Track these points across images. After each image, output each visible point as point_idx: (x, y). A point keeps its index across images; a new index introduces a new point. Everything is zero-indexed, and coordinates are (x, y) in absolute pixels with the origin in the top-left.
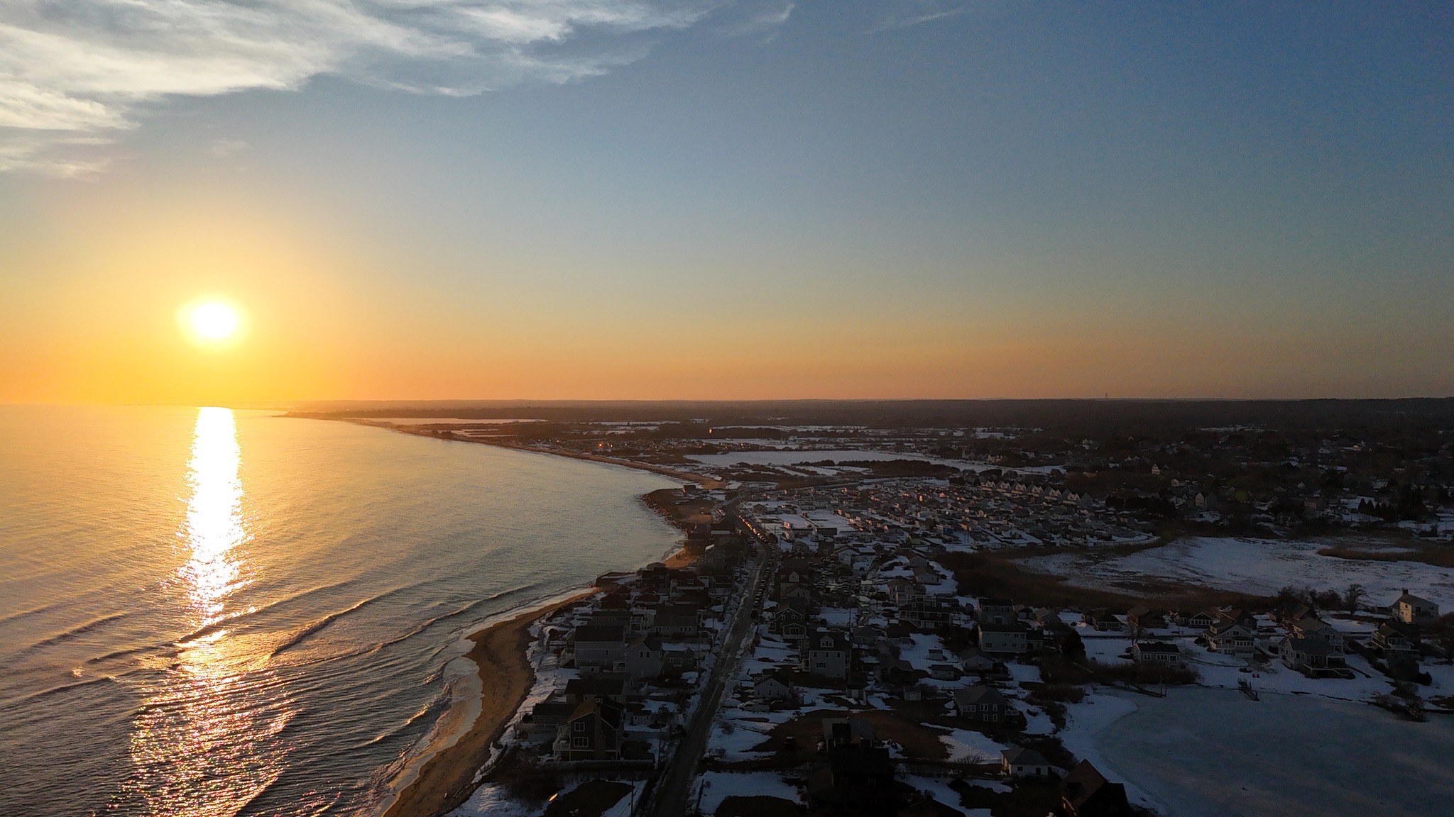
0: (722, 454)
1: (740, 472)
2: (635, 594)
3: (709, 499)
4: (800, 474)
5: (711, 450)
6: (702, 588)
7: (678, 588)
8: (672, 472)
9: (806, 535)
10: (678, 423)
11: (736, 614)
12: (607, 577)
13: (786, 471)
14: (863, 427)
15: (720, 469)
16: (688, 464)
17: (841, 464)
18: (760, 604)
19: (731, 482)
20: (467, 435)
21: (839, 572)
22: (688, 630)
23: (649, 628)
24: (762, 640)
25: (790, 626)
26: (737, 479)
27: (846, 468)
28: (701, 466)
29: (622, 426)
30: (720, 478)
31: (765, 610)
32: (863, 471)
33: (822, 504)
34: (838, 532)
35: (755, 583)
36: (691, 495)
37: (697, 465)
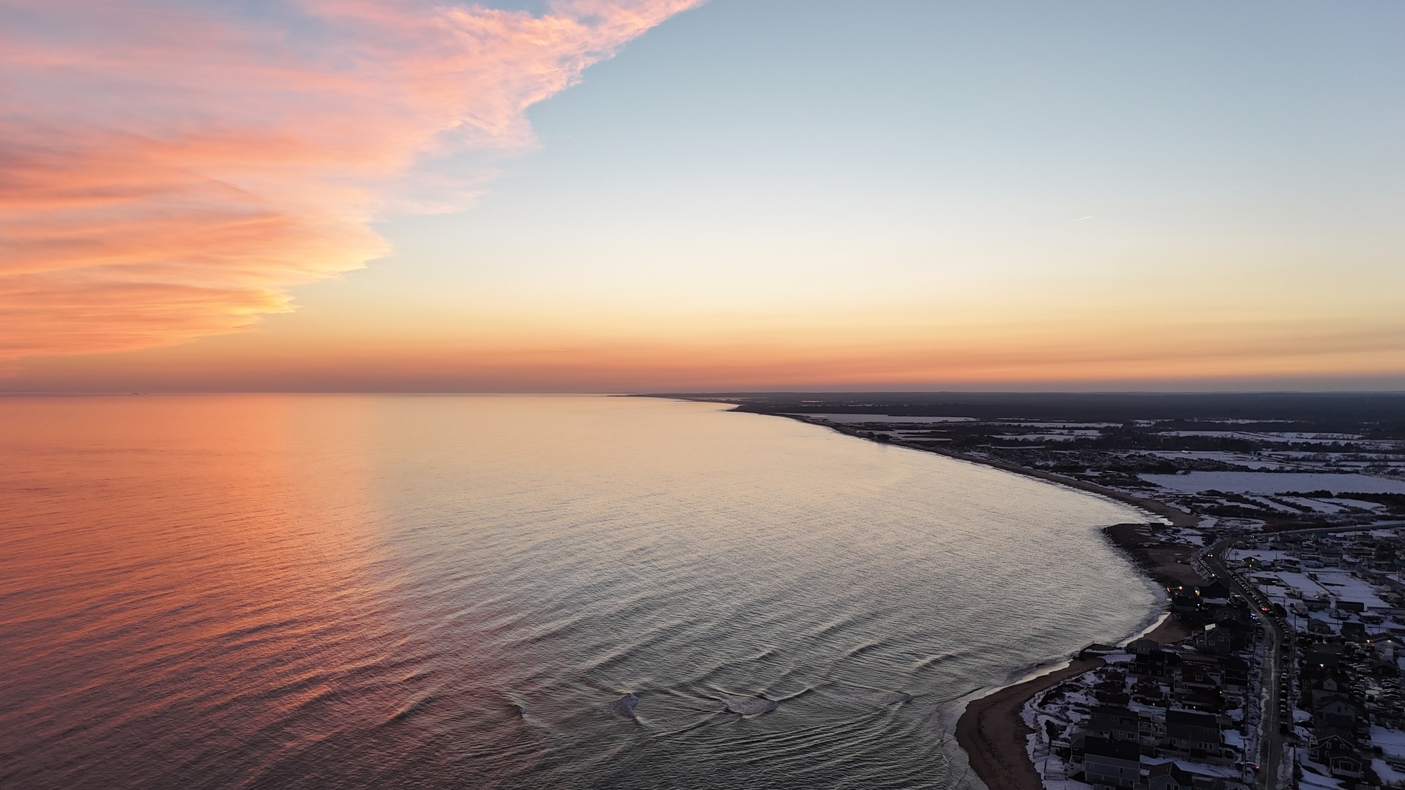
0: (1183, 474)
1: (1211, 503)
2: (1131, 681)
3: (1182, 541)
4: (1291, 510)
5: (1168, 468)
6: (1213, 687)
7: (1184, 683)
8: (1128, 497)
9: (1322, 609)
10: (1120, 426)
11: (1260, 725)
12: (1091, 651)
13: (1272, 505)
14: (1356, 437)
15: (1186, 497)
16: (1145, 487)
17: (1341, 496)
18: (1287, 716)
19: (1203, 516)
20: (900, 437)
21: (1380, 672)
22: (1208, 746)
23: (1160, 738)
24: (1305, 772)
25: (1341, 759)
26: (1211, 512)
27: (1346, 502)
28: (1162, 492)
29: (1056, 428)
30: (1188, 511)
31: (1298, 724)
32: (1374, 508)
33: (1333, 559)
34: (1365, 609)
35: (1272, 678)
36: (1159, 535)
37: (1156, 489)
